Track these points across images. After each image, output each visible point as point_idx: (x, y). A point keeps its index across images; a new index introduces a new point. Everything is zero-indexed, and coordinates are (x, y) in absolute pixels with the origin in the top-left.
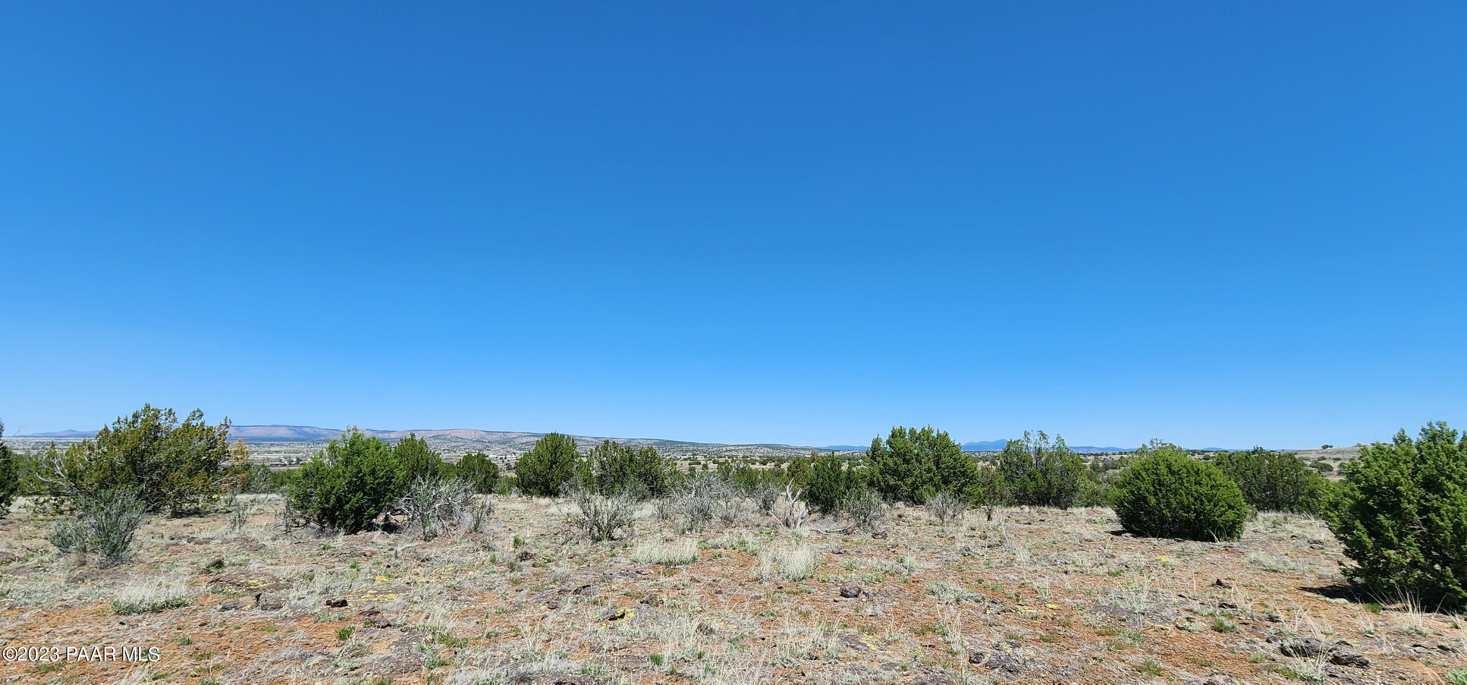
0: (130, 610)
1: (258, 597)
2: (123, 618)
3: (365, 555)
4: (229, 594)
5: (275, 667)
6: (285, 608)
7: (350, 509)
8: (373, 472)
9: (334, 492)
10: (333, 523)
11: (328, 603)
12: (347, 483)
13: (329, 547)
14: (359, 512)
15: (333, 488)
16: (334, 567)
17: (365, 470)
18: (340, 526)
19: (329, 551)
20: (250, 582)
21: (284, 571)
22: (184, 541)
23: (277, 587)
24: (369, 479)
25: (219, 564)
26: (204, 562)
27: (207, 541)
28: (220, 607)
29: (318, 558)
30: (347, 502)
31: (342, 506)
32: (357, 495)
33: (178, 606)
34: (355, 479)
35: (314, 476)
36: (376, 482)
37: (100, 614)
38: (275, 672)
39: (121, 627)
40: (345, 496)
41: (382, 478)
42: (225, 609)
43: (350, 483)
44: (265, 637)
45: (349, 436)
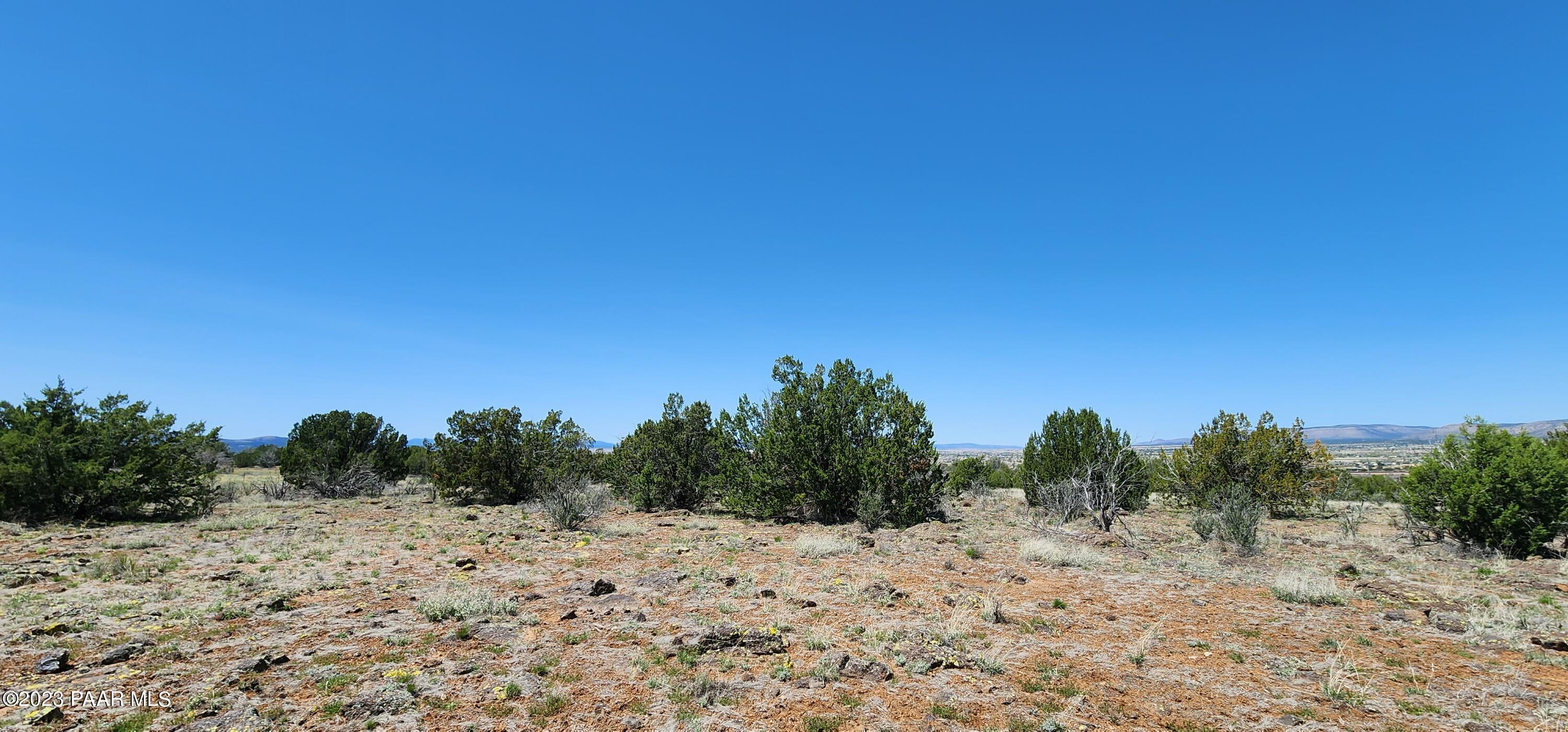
0: (1288, 598)
1: (1427, 613)
2: (1288, 605)
3: (1557, 589)
4: (1385, 603)
5: (1499, 701)
6: (1470, 633)
7: (1503, 525)
8: (1528, 477)
9: (1471, 500)
10: (1480, 541)
11: (1535, 641)
12: (1487, 491)
13: (1489, 572)
14: (1519, 530)
15: (1468, 496)
16: (1511, 597)
17: (1513, 473)
18: (1493, 545)
19: (1492, 576)
20: (1406, 594)
21: (1444, 590)
22: (1299, 542)
23: (1443, 606)
24: (1525, 487)
25: (1351, 570)
26: (1334, 567)
27: (1323, 544)
28: (1383, 615)
29: (1481, 583)
30: (1496, 516)
31: (1489, 521)
32: (1511, 506)
33: (1335, 604)
34: (1499, 486)
35: (1433, 480)
36: (1537, 490)
37: (1264, 595)
38: (1499, 706)
39: (1290, 612)
40: (1489, 507)
41: (1547, 484)
42: (1389, 618)
43: (1493, 490)
44: (1462, 661)
45: (1473, 430)
